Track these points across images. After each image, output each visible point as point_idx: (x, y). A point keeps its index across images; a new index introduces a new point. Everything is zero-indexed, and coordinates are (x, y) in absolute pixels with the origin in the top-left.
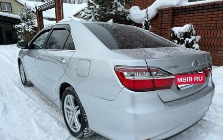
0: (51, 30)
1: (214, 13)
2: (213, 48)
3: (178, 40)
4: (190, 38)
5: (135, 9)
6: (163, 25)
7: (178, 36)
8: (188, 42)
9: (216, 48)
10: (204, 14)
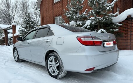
0: (37, 29)
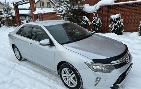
1: (128, 8)
2: (128, 24)
3: (114, 21)
4: (119, 20)
5: (87, 6)
6: (103, 14)
7: (114, 20)
8: (118, 22)
9: (130, 24)
10: (123, 8)
